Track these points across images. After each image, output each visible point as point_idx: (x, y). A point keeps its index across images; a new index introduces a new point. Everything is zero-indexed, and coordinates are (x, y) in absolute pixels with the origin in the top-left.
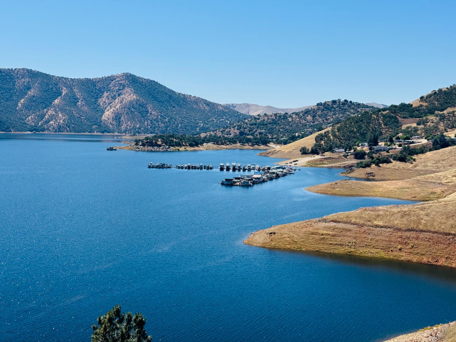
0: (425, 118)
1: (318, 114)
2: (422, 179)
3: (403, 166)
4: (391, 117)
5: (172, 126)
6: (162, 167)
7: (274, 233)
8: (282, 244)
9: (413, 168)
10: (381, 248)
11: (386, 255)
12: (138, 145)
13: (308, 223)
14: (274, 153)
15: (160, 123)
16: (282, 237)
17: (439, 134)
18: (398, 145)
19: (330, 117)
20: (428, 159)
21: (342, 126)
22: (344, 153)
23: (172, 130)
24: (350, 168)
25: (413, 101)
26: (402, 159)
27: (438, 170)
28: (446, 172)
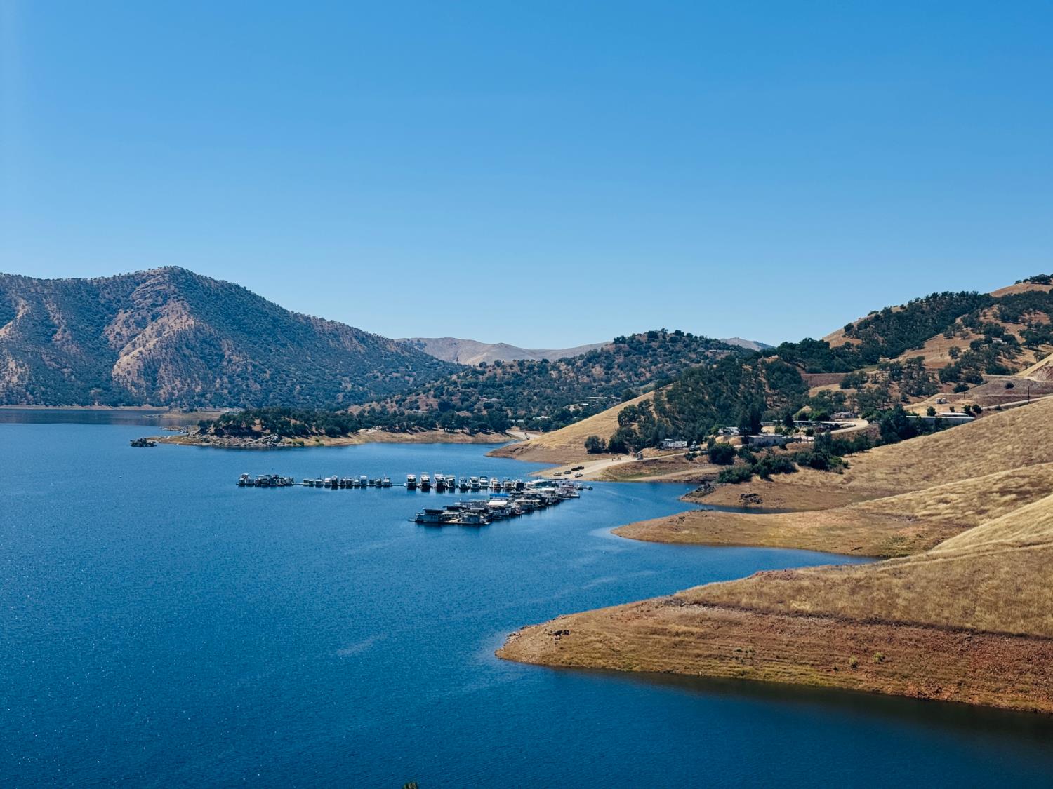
0: (858, 373)
1: (617, 361)
2: (871, 508)
3: (822, 480)
4: (784, 371)
5: (280, 390)
6: (271, 483)
7: (567, 633)
8: (587, 657)
9: (844, 483)
10: (811, 662)
11: (823, 679)
12: (206, 433)
13: (642, 608)
14: (525, 450)
15: (251, 382)
16: (585, 640)
17: (892, 407)
18: (804, 432)
19: (643, 370)
20: (875, 464)
21: (678, 390)
22: (686, 451)
23: (280, 399)
24: (704, 484)
25: (829, 334)
26: (819, 464)
27: (898, 488)
28: (922, 493)
